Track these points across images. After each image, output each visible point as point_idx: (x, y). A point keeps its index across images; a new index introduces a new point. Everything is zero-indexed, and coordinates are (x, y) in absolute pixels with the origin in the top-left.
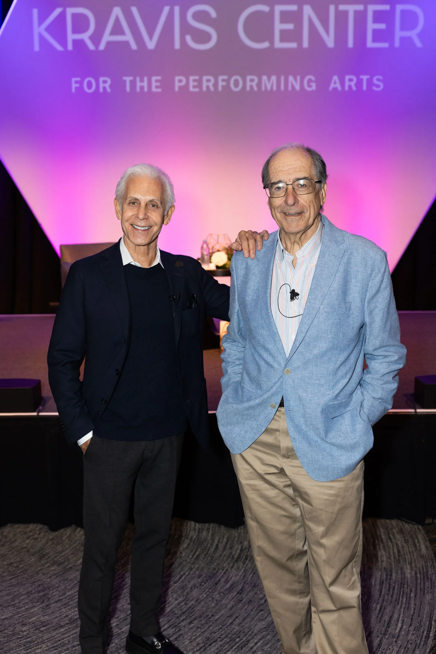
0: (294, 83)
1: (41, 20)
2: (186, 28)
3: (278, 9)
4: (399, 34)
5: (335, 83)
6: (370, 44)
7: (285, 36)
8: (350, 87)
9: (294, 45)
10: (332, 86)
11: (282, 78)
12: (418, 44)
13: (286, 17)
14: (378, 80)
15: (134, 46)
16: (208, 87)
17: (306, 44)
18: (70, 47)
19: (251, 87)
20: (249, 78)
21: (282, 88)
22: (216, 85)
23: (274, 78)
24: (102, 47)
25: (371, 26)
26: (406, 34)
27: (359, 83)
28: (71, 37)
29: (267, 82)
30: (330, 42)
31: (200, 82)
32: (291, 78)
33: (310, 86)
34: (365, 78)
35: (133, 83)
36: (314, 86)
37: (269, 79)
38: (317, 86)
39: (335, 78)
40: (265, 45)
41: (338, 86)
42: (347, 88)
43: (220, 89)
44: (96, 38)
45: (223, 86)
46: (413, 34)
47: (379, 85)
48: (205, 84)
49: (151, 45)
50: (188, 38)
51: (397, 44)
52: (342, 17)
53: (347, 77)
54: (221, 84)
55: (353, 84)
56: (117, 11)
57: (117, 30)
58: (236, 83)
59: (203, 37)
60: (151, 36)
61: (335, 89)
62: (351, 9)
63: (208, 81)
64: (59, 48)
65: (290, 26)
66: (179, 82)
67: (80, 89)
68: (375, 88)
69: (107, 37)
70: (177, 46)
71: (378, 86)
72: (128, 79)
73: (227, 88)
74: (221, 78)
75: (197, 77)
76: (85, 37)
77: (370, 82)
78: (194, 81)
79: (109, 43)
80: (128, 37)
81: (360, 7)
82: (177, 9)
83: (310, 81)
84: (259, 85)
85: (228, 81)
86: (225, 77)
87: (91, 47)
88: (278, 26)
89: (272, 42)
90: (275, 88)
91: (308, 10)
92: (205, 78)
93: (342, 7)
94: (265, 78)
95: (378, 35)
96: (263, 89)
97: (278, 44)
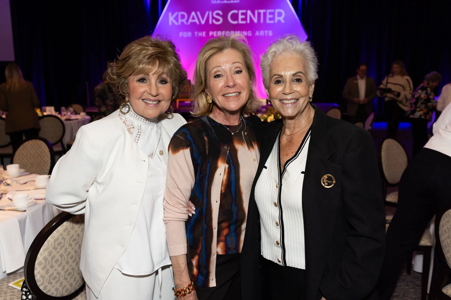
0: (245, 33)
1: (172, 15)
2: (213, 18)
3: (241, 12)
4: (277, 18)
5: (257, 33)
6: (268, 22)
7: (242, 20)
9: (245, 22)
11: (241, 32)
12: (283, 21)
13: (242, 14)
15: (198, 23)
17: (248, 21)
18: (180, 24)
20: (231, 31)
23: (239, 32)
24: (189, 23)
25: (268, 16)
26: (279, 18)
27: (265, 34)
28: (180, 21)
30: (256, 21)
31: (217, 34)
34: (266, 32)
35: (198, 34)
38: (252, 34)
39: (257, 31)
40: (235, 22)
42: (261, 35)
44: (187, 21)
46: (281, 18)
49: (203, 22)
50: (214, 21)
51: (276, 21)
52: (259, 14)
53: (261, 32)
56: (193, 13)
57: (193, 18)
59: (218, 20)
60: (203, 20)
61: (257, 35)
62: (262, 11)
64: (177, 24)
65: (244, 17)
66: (211, 33)
67: (182, 36)
69: (191, 20)
70: (210, 22)
71: (270, 34)
72: (196, 33)
73: (225, 35)
74: (223, 32)
75: (216, 32)
76: (184, 21)
77: (268, 33)
79: (192, 23)
80: (196, 20)
81: (264, 11)
82: (211, 13)
83: (250, 33)
86: (225, 32)
87: (185, 23)
88: (240, 17)
91: (249, 12)
92: (218, 32)
93: (260, 11)
94: (236, 32)
95: (270, 19)
97: (240, 22)
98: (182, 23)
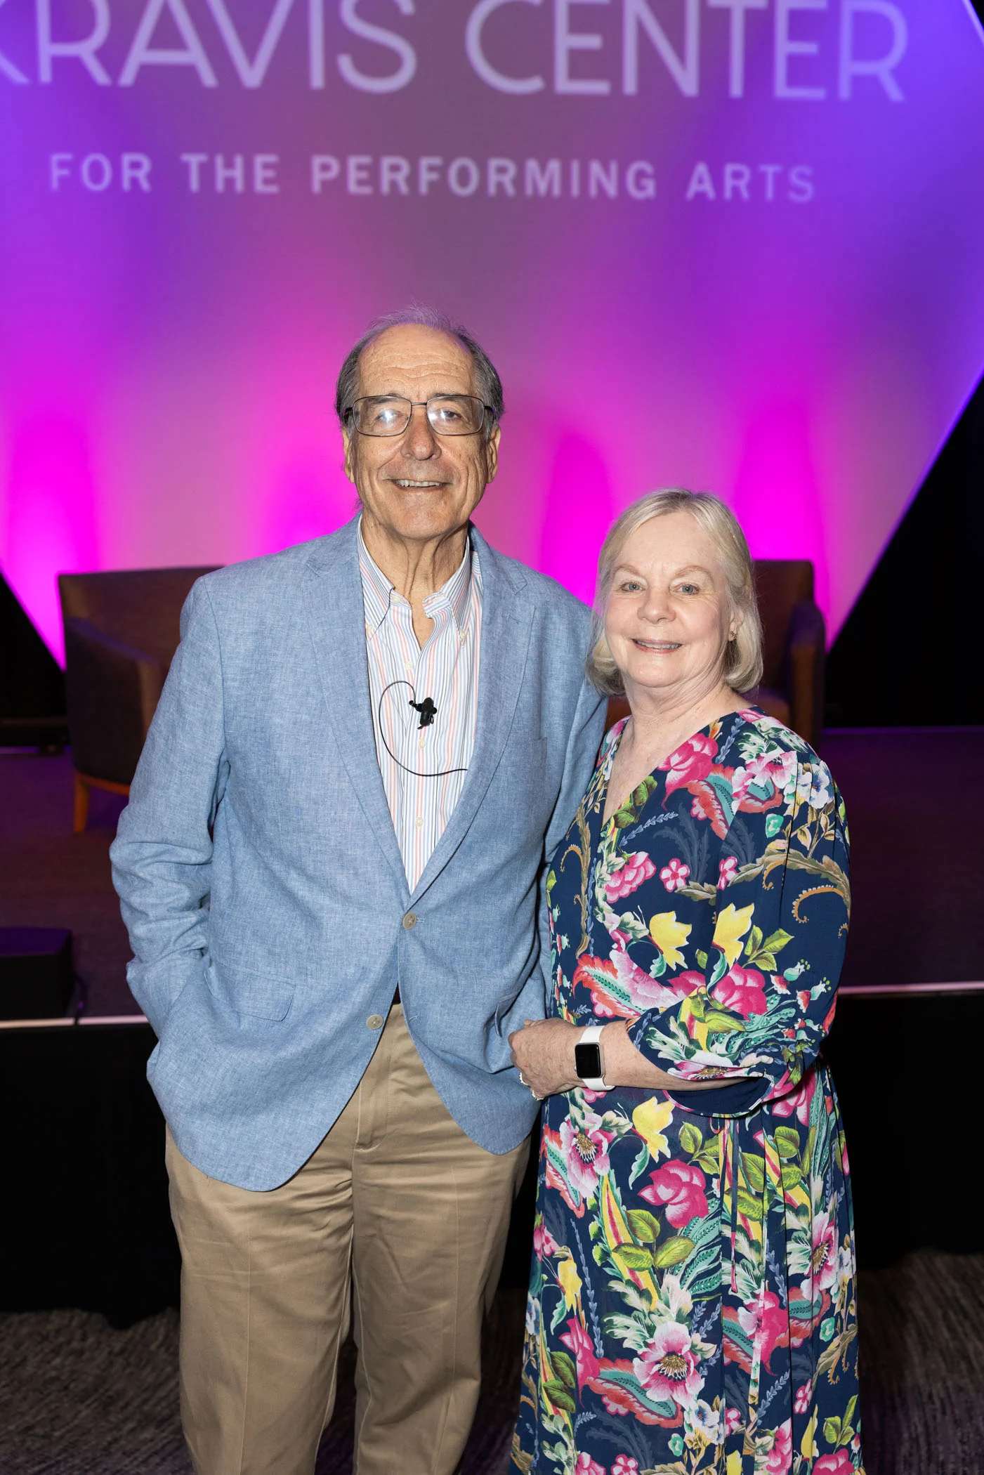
0: (605, 180)
2: (338, 39)
4: (849, 68)
5: (700, 182)
6: (782, 90)
7: (582, 64)
8: (736, 191)
9: (601, 87)
10: (694, 188)
11: (575, 167)
12: (894, 92)
13: (582, 19)
14: (802, 176)
15: (209, 78)
16: (394, 184)
17: (630, 85)
18: (46, 75)
19: (500, 186)
20: (494, 163)
21: (575, 190)
22: (413, 180)
23: (554, 166)
24: (127, 76)
25: (784, 47)
26: (866, 68)
27: (757, 184)
28: (48, 50)
29: (538, 176)
30: (688, 81)
31: (374, 173)
32: (596, 168)
33: (640, 187)
34: (770, 170)
35: (207, 171)
36: (650, 188)
37: (543, 167)
38: (659, 189)
39: (701, 169)
40: (534, 84)
41: (708, 188)
42: (728, 194)
43: (424, 189)
44: (113, 55)
45: (432, 184)
46: (883, 69)
47: (803, 187)
48: (386, 176)
49: (252, 76)
50: (345, 64)
51: (845, 92)
52: (716, 24)
53: (729, 169)
54: (426, 177)
55: (743, 184)
57: (166, 36)
58: (464, 177)
59: (383, 62)
60: (251, 53)
61: (701, 196)
62: (738, 4)
63: (395, 168)
64: (17, 76)
65: (593, 42)
66: (322, 169)
67: (72, 182)
68: (794, 196)
69: (140, 54)
70: (317, 79)
71: (801, 191)
72: (194, 160)
73: (440, 186)
74: (425, 162)
75: (366, 160)
76: (85, 50)
77: (782, 182)
78: (360, 167)
79: (146, 71)
80: (194, 55)
83: (640, 175)
84: (519, 181)
85: (443, 170)
86: (437, 161)
87: (100, 76)
88: (565, 41)
89: (549, 78)
90: (557, 191)
91: (635, 4)
92: (386, 162)
94: (532, 165)
95: (799, 70)
96: (529, 190)
97: (564, 84)
98: (69, 68)
